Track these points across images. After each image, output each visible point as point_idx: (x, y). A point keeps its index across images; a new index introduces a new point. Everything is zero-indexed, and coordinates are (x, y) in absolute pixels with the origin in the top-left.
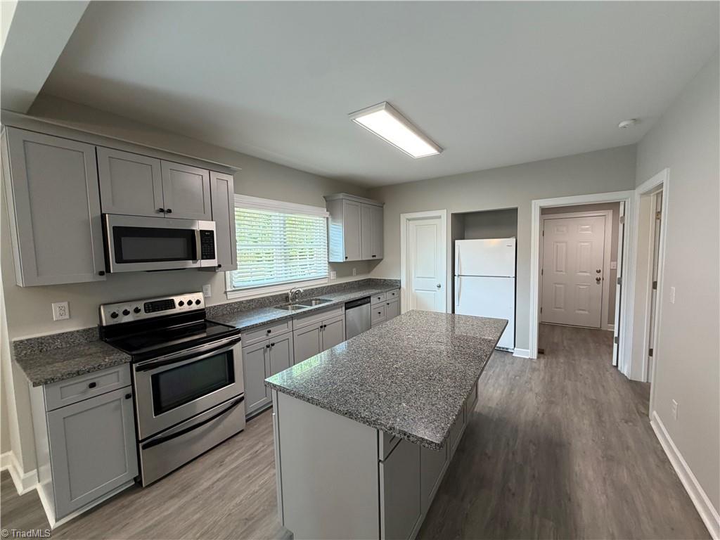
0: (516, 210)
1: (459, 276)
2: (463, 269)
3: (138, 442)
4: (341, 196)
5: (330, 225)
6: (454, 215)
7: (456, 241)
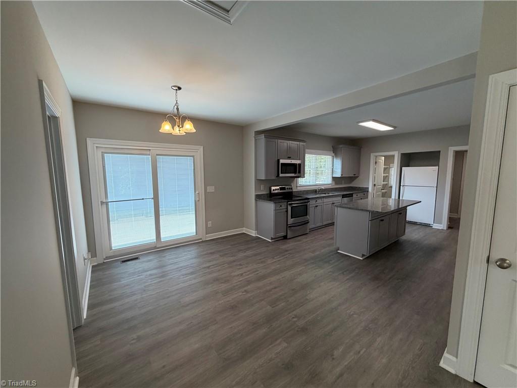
0: (440, 151)
1: (403, 186)
2: (406, 182)
3: (287, 225)
4: (341, 146)
5: (335, 159)
6: (402, 154)
7: (403, 168)
